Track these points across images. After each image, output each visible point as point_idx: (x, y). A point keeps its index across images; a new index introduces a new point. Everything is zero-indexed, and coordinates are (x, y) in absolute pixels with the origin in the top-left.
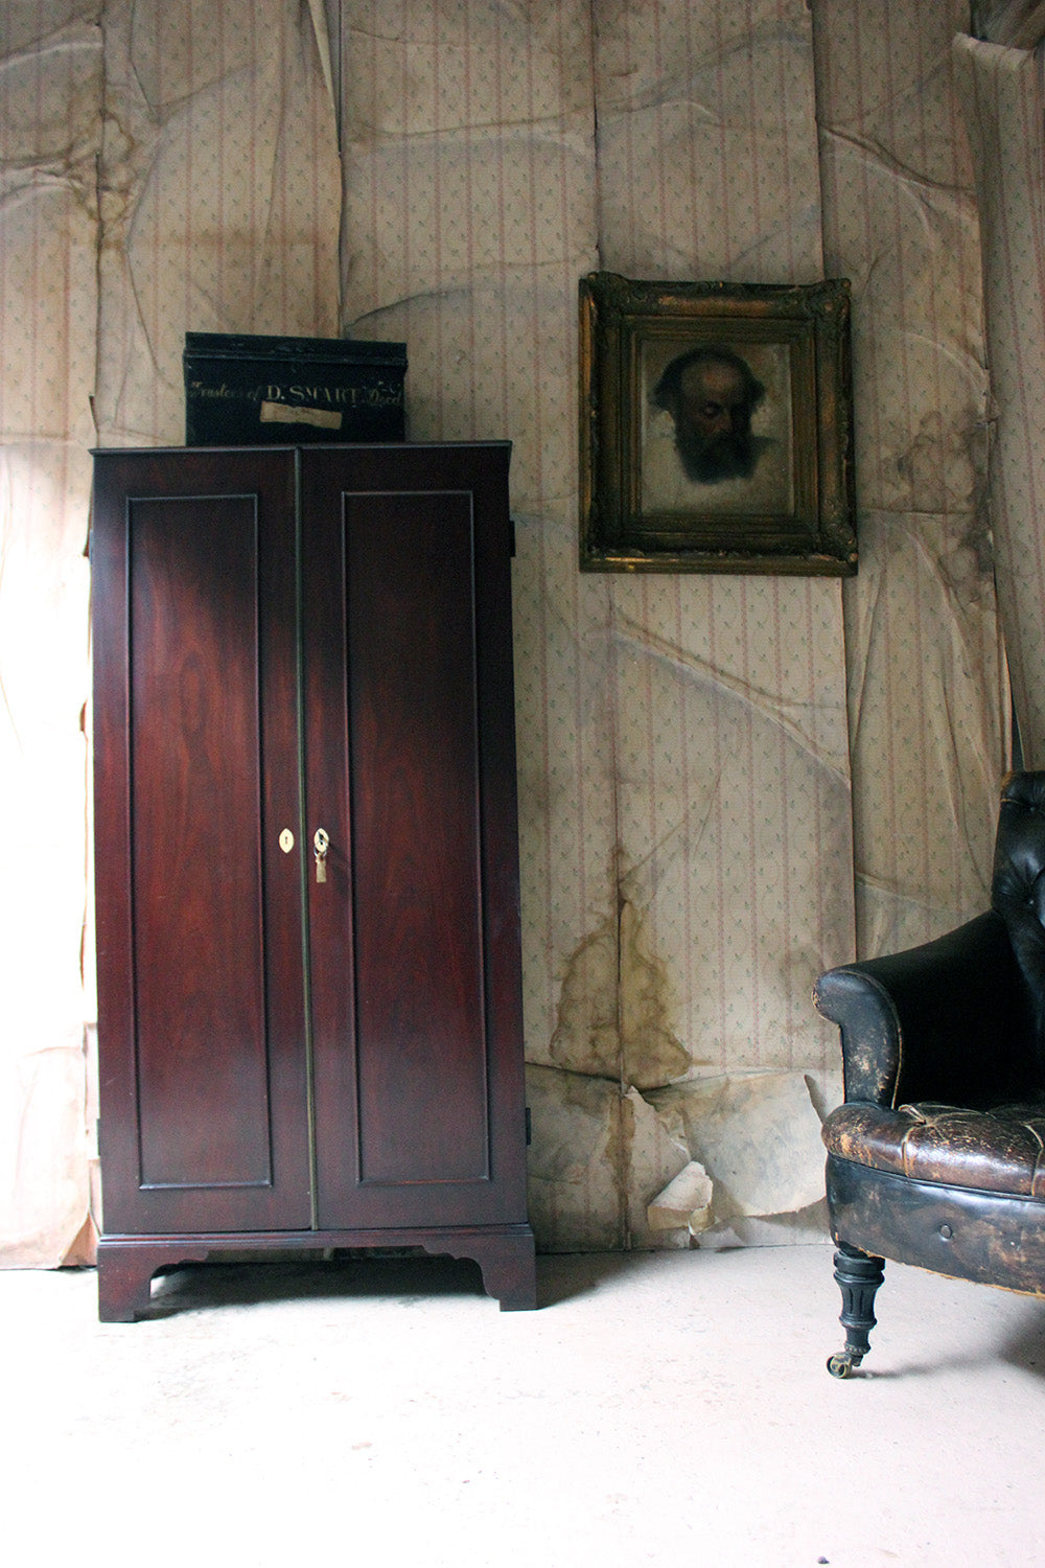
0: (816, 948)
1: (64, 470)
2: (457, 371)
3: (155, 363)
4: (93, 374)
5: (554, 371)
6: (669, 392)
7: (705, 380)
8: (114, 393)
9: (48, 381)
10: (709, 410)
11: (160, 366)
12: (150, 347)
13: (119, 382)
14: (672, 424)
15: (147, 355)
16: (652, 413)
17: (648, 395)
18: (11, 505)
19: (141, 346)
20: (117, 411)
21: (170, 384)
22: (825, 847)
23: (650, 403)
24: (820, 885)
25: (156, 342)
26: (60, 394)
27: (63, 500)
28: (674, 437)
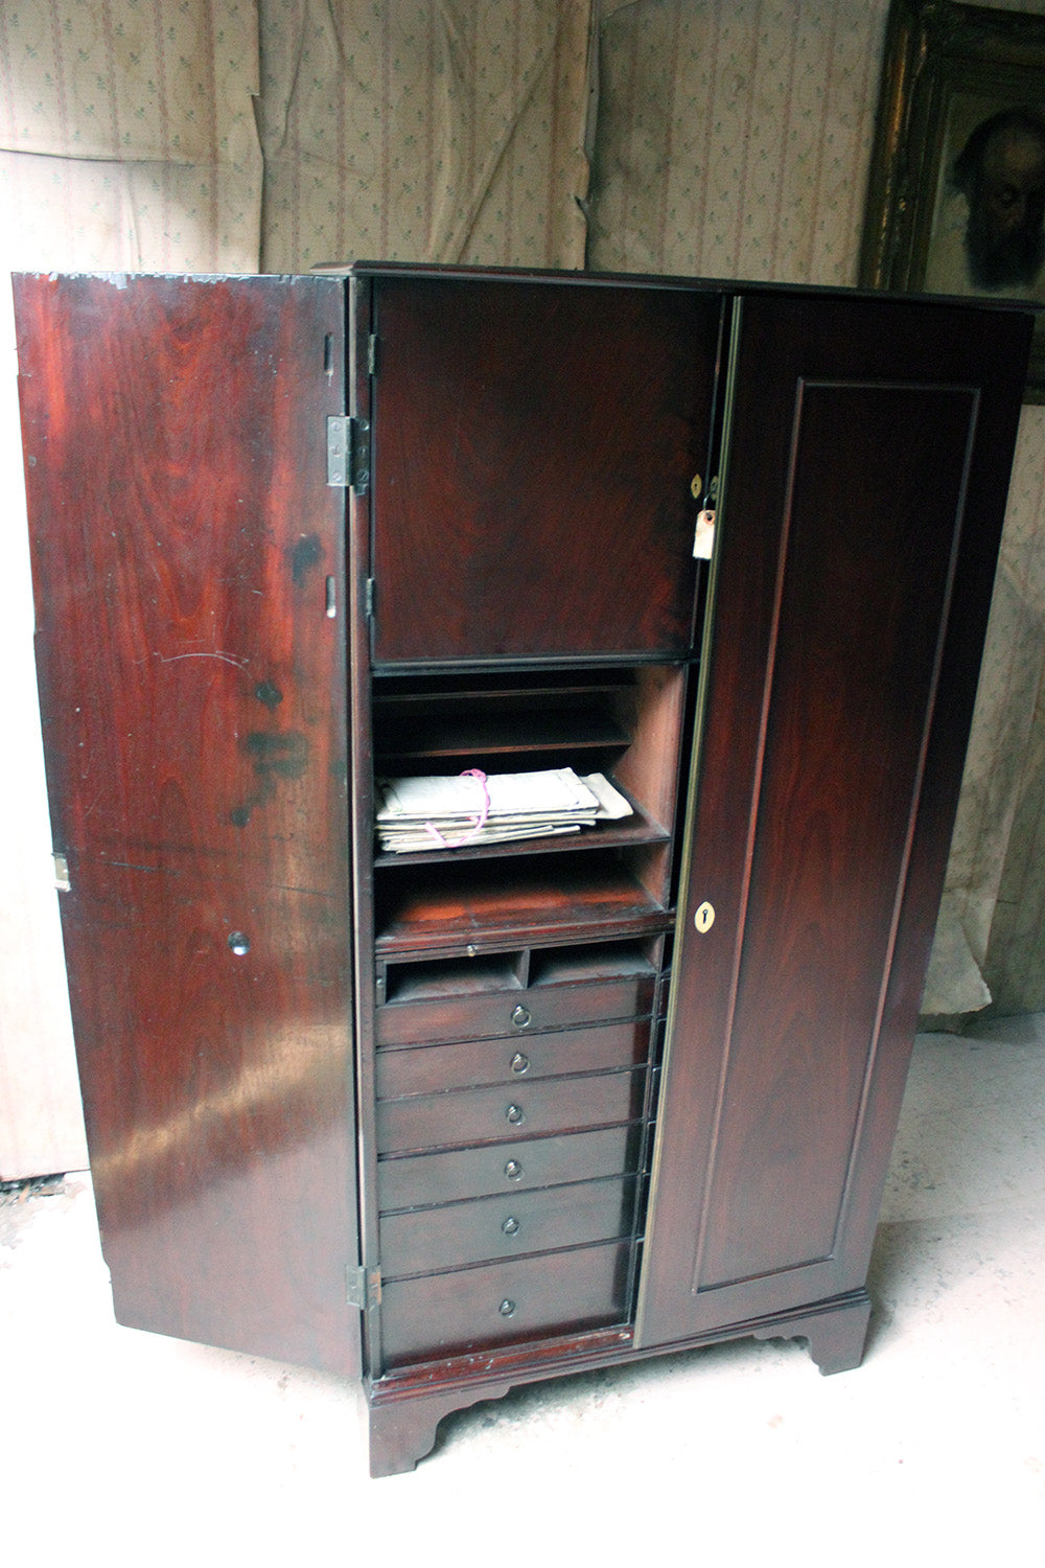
0: (986, 782)
1: (214, 206)
2: (731, 106)
3: (340, 47)
4: (252, 56)
5: (843, 119)
6: (970, 168)
7: (1008, 155)
8: (284, 92)
9: (182, 59)
10: (1007, 197)
11: (348, 51)
12: (334, 22)
13: (289, 74)
14: (966, 212)
15: (329, 33)
16: (948, 195)
17: (947, 169)
18: (140, 257)
19: (323, 21)
20: (287, 121)
21: (361, 84)
22: (1012, 688)
23: (948, 181)
24: (1001, 723)
25: (342, 10)
26: (204, 88)
27: (214, 253)
28: (965, 229)
